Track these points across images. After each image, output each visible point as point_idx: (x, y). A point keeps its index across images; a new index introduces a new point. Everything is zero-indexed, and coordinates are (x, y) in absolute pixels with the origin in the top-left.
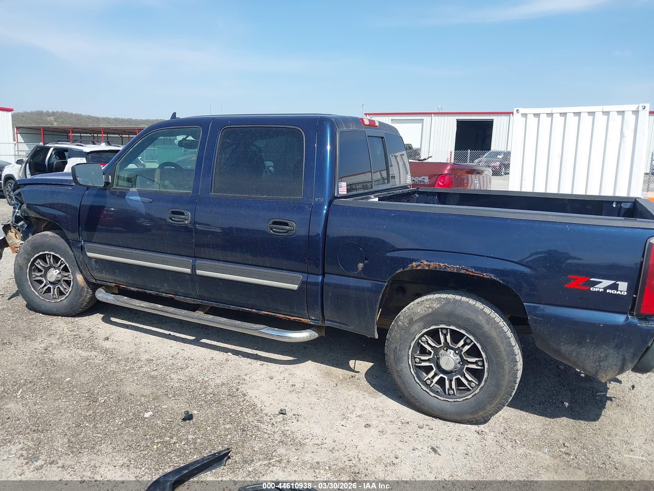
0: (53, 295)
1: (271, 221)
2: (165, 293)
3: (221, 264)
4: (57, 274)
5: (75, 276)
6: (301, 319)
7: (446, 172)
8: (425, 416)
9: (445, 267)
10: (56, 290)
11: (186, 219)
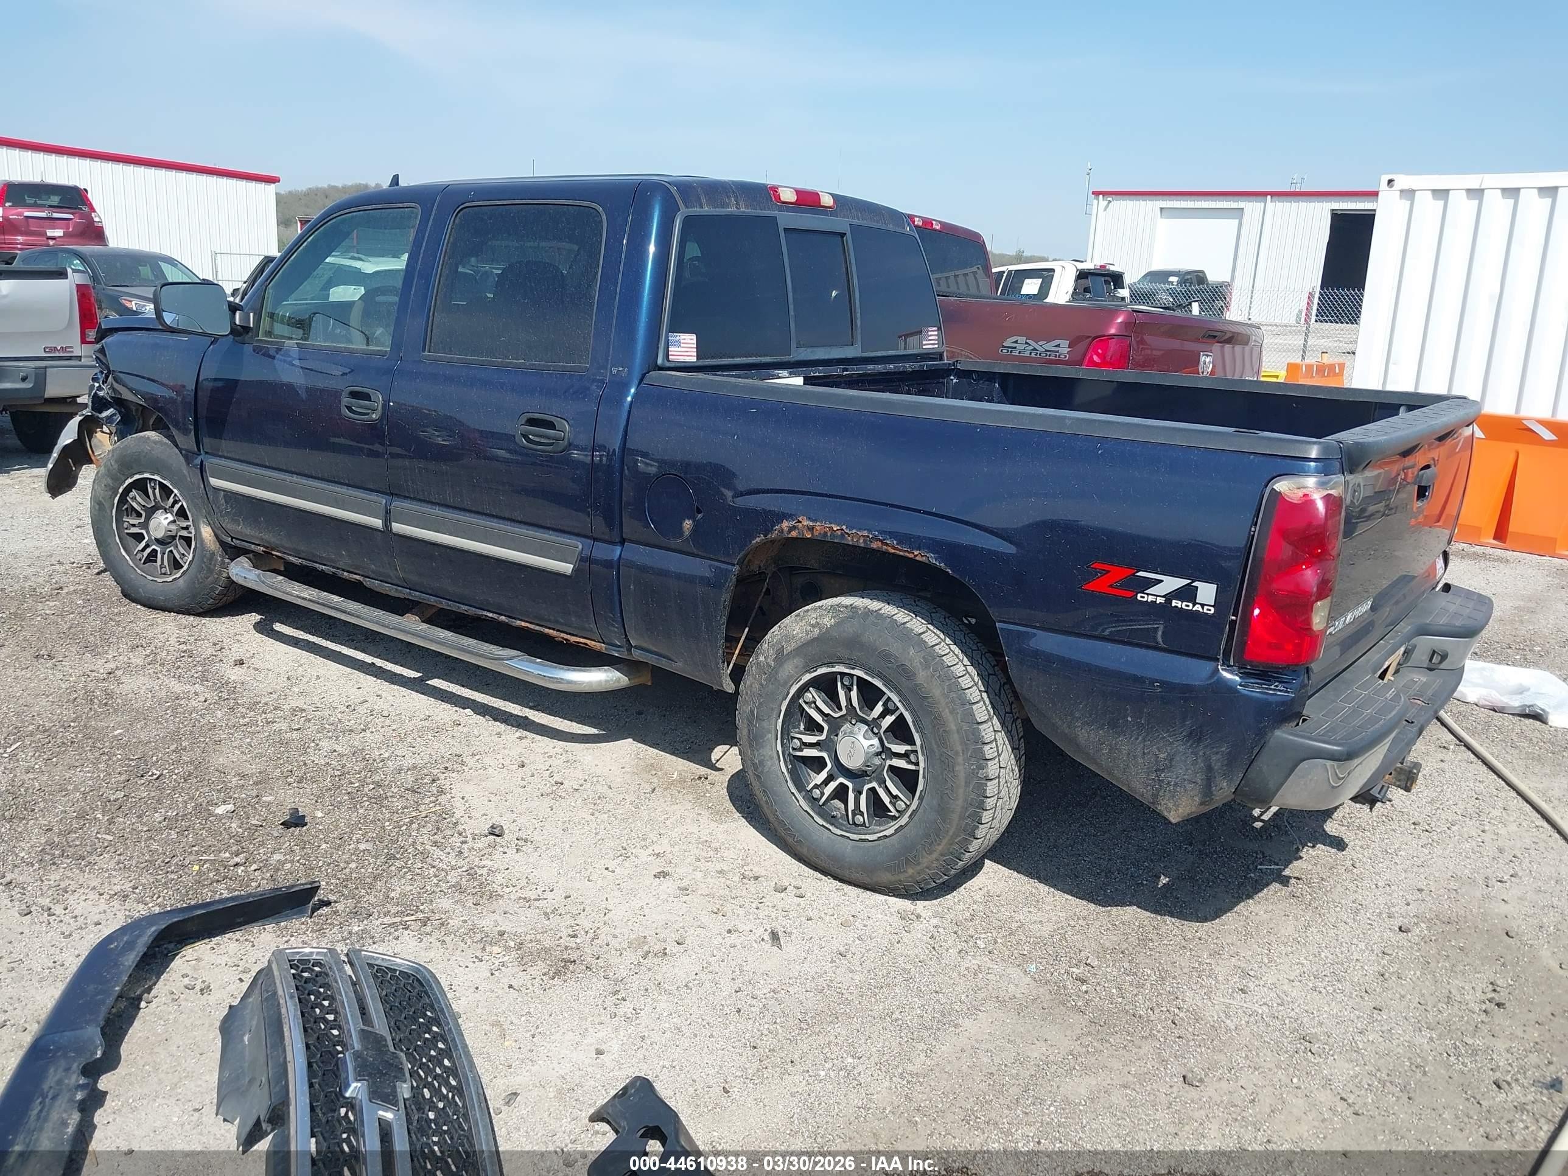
0: (161, 568)
1: (523, 419)
2: (347, 572)
3: (437, 511)
4: (168, 524)
5: (200, 529)
6: (588, 642)
7: (1113, 331)
8: (807, 869)
9: (842, 534)
10: (166, 556)
11: (374, 410)
